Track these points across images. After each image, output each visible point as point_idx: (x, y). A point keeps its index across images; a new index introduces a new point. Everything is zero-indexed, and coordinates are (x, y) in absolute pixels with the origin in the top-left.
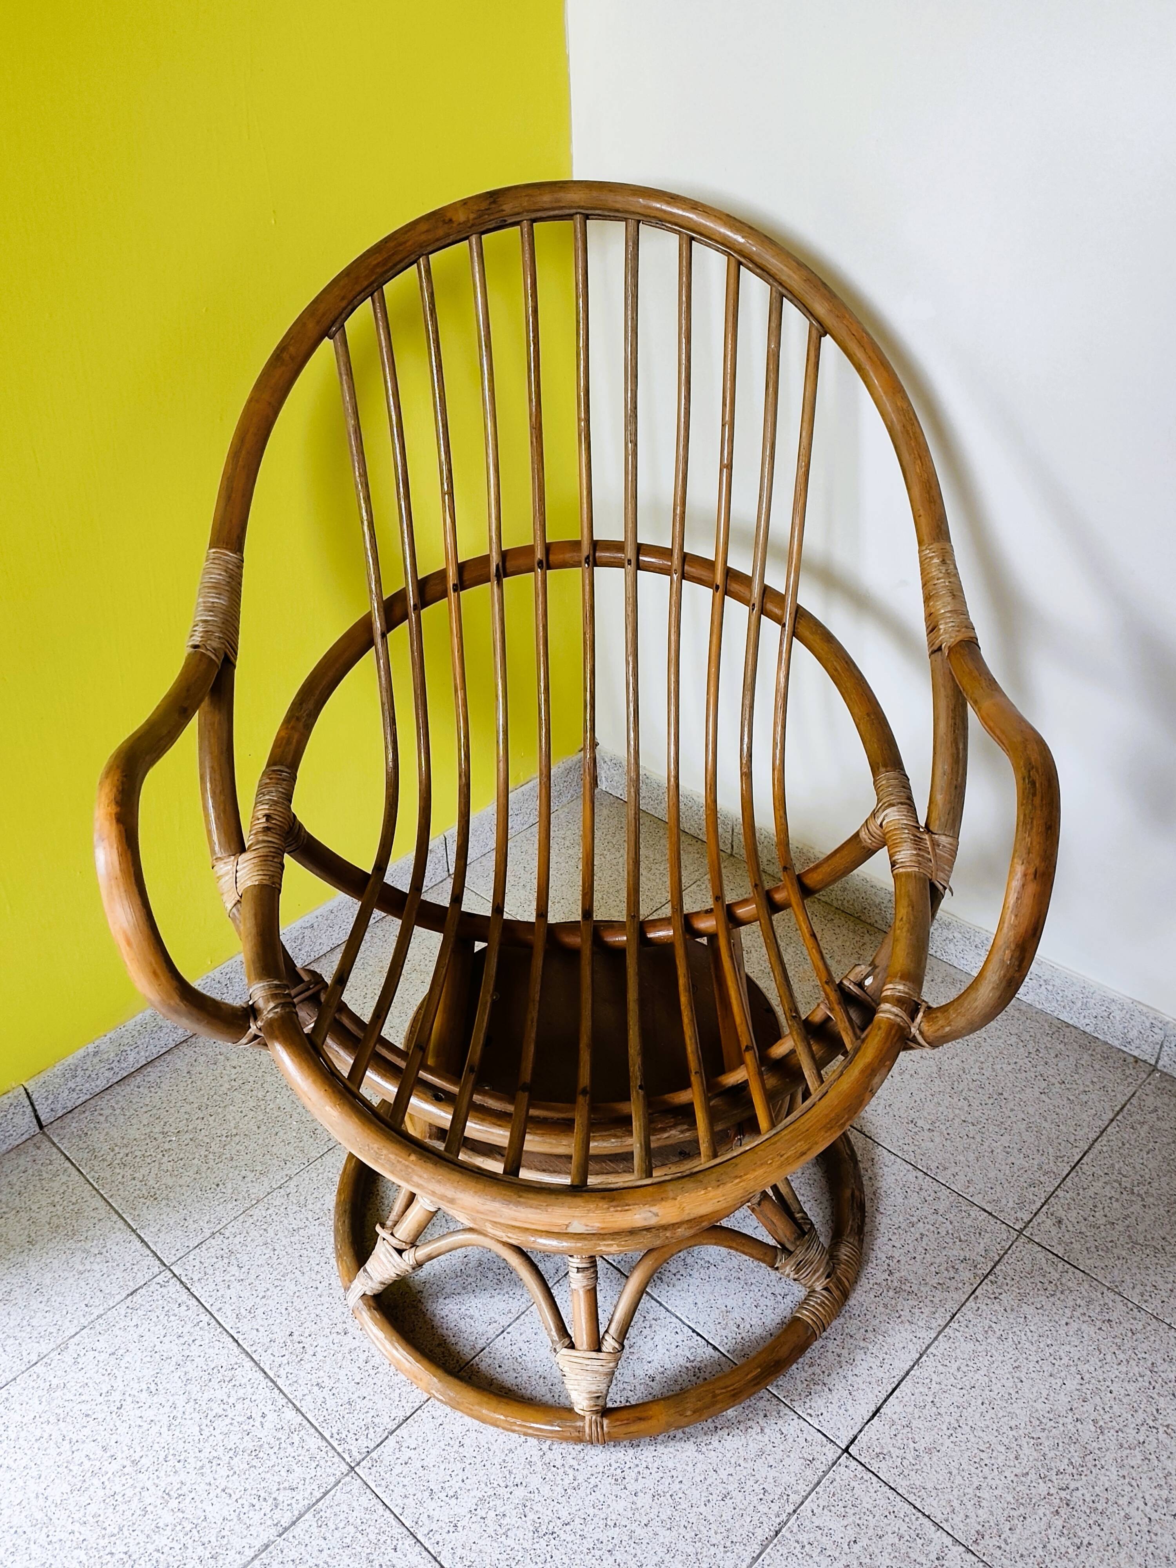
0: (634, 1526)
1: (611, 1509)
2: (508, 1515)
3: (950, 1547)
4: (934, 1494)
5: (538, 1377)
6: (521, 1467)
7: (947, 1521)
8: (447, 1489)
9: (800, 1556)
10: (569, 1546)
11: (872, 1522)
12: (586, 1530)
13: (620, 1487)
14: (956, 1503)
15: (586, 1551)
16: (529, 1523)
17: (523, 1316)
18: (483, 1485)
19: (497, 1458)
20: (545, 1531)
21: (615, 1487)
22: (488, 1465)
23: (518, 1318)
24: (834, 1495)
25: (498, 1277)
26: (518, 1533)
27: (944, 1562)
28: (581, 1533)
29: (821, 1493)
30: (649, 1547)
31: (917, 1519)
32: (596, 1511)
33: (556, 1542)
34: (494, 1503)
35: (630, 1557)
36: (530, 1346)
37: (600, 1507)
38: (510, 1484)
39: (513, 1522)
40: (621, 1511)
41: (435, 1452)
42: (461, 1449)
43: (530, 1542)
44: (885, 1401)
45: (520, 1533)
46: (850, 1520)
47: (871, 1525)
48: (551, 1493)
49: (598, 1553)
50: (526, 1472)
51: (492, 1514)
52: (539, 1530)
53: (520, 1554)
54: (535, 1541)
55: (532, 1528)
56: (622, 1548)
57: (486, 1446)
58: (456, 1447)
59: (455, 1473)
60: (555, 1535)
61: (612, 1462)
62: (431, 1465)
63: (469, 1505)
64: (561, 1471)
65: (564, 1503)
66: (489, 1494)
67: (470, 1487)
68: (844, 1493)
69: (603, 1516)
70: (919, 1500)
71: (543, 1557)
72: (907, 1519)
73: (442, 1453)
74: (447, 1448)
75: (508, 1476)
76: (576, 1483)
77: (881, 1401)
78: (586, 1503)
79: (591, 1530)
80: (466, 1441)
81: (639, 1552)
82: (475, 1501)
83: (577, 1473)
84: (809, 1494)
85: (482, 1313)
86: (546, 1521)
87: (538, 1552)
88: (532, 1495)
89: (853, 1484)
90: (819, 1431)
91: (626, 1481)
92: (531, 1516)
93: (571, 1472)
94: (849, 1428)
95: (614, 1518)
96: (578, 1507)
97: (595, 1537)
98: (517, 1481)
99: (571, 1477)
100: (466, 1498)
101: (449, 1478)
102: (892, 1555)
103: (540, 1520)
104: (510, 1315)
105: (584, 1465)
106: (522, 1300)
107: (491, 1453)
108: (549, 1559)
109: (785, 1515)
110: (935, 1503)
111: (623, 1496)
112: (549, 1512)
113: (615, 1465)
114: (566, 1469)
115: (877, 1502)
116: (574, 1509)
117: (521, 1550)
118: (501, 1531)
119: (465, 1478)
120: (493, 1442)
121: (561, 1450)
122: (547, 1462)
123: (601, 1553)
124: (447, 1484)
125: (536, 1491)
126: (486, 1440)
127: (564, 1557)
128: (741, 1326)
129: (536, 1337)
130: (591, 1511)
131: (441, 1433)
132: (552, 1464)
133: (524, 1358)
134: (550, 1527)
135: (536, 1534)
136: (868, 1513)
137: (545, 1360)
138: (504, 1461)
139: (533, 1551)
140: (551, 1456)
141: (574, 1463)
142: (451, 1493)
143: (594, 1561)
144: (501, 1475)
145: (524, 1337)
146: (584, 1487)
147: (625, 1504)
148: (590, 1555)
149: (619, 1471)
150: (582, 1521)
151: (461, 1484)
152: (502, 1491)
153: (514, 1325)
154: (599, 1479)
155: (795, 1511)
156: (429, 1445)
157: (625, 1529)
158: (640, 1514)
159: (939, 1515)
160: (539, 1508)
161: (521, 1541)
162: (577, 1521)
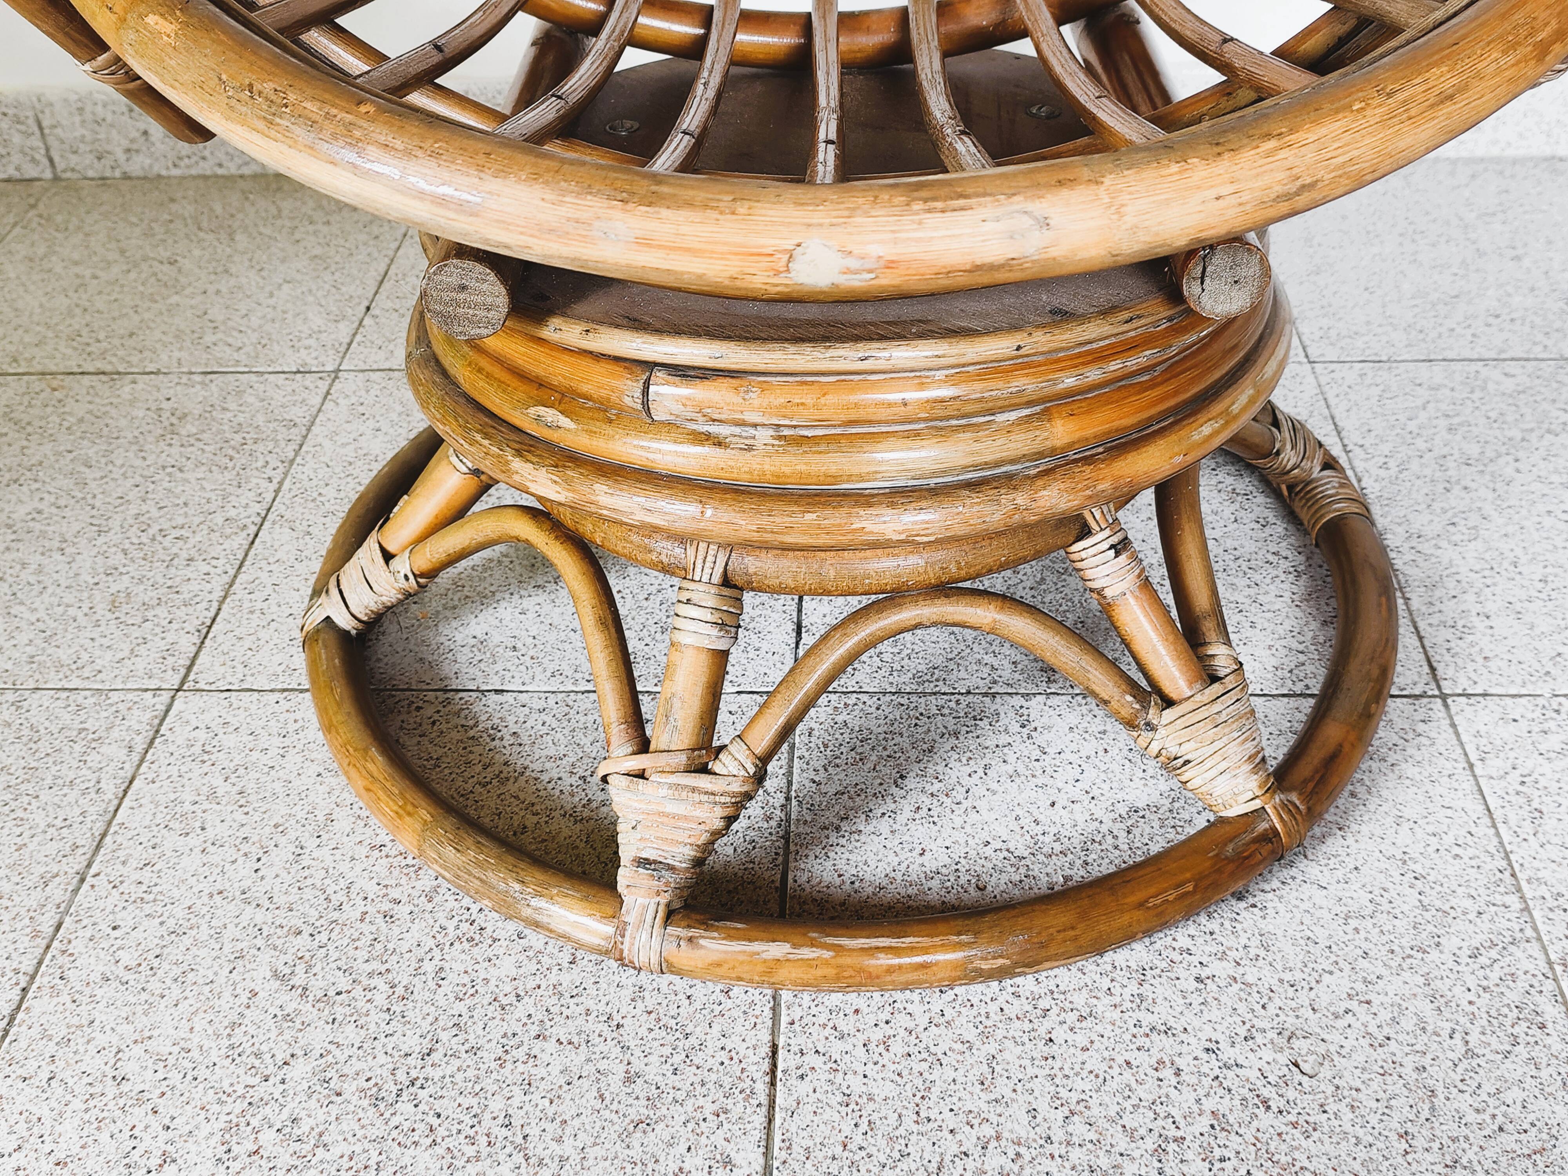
0: (553, 978)
1: (493, 982)
2: (303, 1114)
3: (1025, 704)
4: (952, 665)
5: (205, 899)
6: (274, 1032)
7: (995, 682)
8: (142, 1162)
9: (843, 841)
10: (459, 1077)
11: (905, 742)
12: (471, 1037)
13: (485, 946)
14: (989, 659)
15: (494, 1065)
16: (355, 1100)
17: (108, 839)
18: (216, 1108)
19: (214, 1053)
20: (394, 1089)
21: (476, 950)
22: (202, 1073)
23: (98, 847)
24: (826, 746)
25: (13, 816)
26: (344, 1126)
27: (1033, 725)
28: (467, 1046)
29: (806, 754)
30: (603, 985)
31: (958, 702)
32: (468, 1002)
33: (431, 1090)
34: (259, 1117)
35: (580, 1021)
36: (155, 868)
37: (472, 991)
38: (271, 1069)
39: (321, 1118)
40: (513, 973)
41: (69, 1128)
42: (125, 1087)
43: (379, 1122)
44: (800, 611)
45: (349, 1124)
46: (874, 758)
47: (906, 746)
48: (363, 1032)
49: (520, 1054)
50: (287, 1036)
51: (268, 1137)
52: (383, 1094)
53: (374, 1154)
54: (387, 1115)
55: (365, 1103)
56: (557, 1019)
57: (176, 1049)
58: (111, 1090)
59: (140, 1127)
60: (418, 1084)
61: (443, 922)
62: (75, 1150)
63: (209, 1153)
64: (358, 992)
65: (400, 1029)
66: (238, 1111)
67: (188, 1128)
68: (837, 736)
69: (488, 998)
70: (941, 683)
71: (421, 1127)
72: (946, 711)
73: (86, 1117)
74: (91, 1103)
75: (257, 1063)
76: (400, 991)
77: (795, 614)
78: (442, 1002)
79: (480, 1032)
80: (128, 1068)
81: (591, 1004)
82: (218, 1137)
83: (390, 976)
84: (791, 767)
85: (17, 879)
86: (386, 1073)
87: (406, 1125)
88: (330, 1058)
89: (840, 719)
90: (739, 693)
91: (489, 930)
92: (350, 1088)
93: (377, 981)
94: (779, 665)
95: (508, 988)
96: (430, 1019)
97: (496, 1035)
98: (280, 1058)
99: (384, 988)
100: (193, 1148)
101: (133, 1143)
102: (964, 760)
103: (372, 1082)
104: (81, 851)
105: (395, 958)
106: (89, 819)
107: (195, 1054)
108: (435, 1122)
109: (778, 812)
110: (963, 674)
111: (501, 952)
112: (382, 1059)
113: (451, 925)
114: (365, 982)
115: (891, 716)
116: (425, 1025)
117: (367, 1145)
118: (307, 1147)
119: (167, 1121)
120: (188, 1035)
121: (334, 966)
122: (320, 994)
123: (525, 1048)
124: (135, 1155)
125: (332, 1047)
126: (169, 1042)
127: (460, 1100)
128: (519, 645)
129: (158, 850)
130: (460, 1007)
131: (60, 1091)
132: (331, 993)
133: (155, 890)
134: (401, 1076)
135: (382, 1106)
136: (889, 736)
137: (201, 870)
138: (232, 1047)
139: (395, 1134)
140: (321, 984)
141: (375, 965)
142: (154, 1162)
143: (521, 1067)
144: (241, 1071)
145: (133, 863)
146: (419, 986)
147: (513, 959)
148: (509, 1066)
149: (465, 926)
150: (454, 1031)
151: (164, 1136)
152: (263, 1090)
153: (99, 859)
154: (438, 957)
155: (788, 799)
156: (47, 1122)
157: (540, 992)
158: (551, 956)
159: (981, 683)
160: (359, 1066)
161: (360, 1134)
162: (444, 1036)
